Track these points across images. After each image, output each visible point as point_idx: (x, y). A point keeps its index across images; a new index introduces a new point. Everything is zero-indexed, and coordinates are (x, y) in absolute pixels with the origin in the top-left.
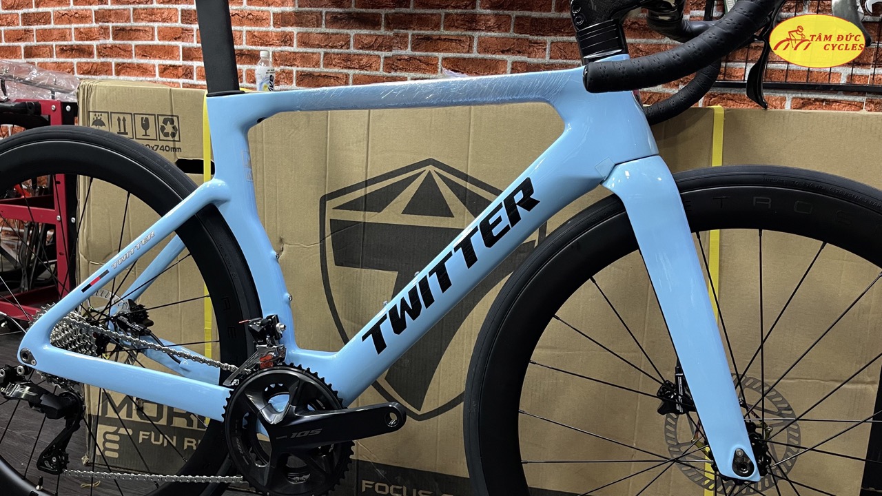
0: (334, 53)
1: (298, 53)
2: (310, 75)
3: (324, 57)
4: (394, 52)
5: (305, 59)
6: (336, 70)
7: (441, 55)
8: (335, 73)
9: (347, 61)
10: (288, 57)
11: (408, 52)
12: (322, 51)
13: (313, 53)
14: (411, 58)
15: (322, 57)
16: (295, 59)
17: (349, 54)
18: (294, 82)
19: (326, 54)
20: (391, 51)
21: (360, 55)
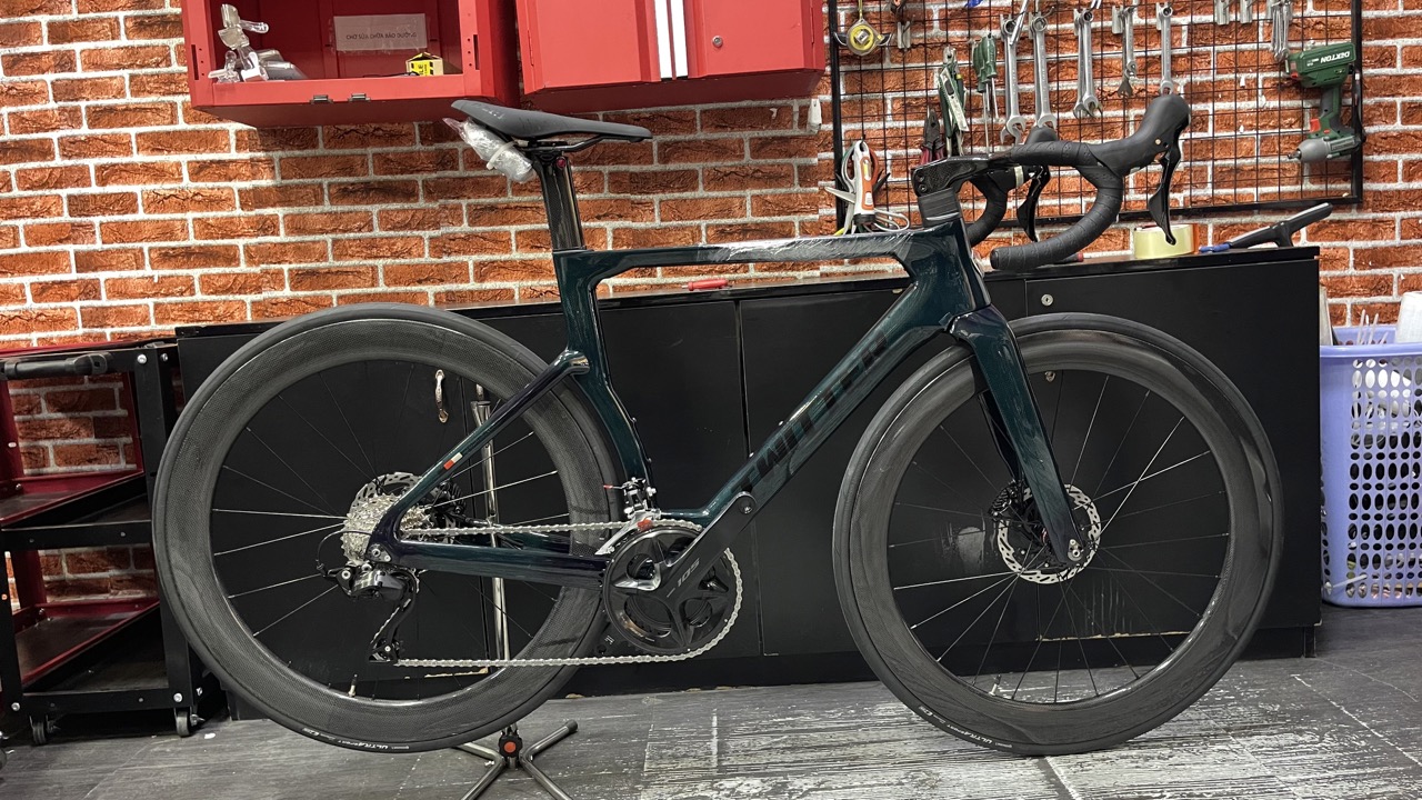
0: (349, 240)
1: (288, 243)
2: (313, 273)
3: (333, 245)
4: (443, 230)
5: (301, 251)
6: (355, 262)
7: (513, 229)
8: (354, 266)
9: (371, 248)
10: (273, 251)
11: (465, 227)
12: (329, 238)
13: (314, 242)
14: (468, 237)
15: (330, 245)
16: (284, 253)
17: (374, 239)
18: (287, 284)
19: (335, 241)
20: (439, 229)
21: (391, 238)
